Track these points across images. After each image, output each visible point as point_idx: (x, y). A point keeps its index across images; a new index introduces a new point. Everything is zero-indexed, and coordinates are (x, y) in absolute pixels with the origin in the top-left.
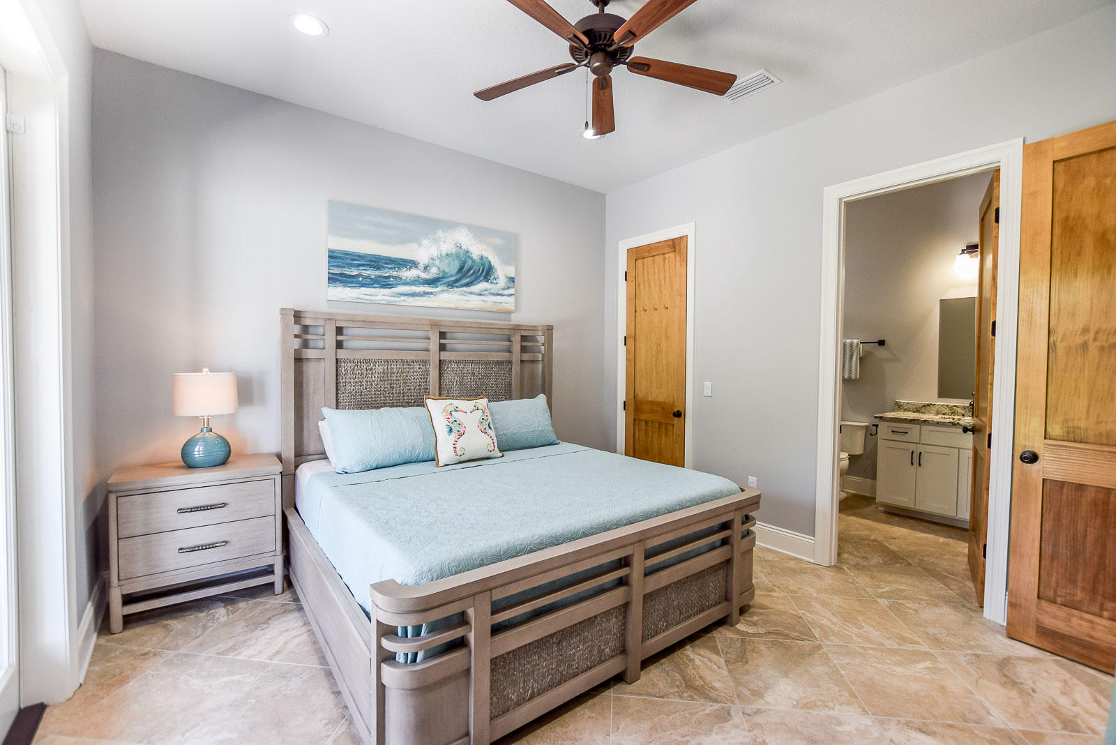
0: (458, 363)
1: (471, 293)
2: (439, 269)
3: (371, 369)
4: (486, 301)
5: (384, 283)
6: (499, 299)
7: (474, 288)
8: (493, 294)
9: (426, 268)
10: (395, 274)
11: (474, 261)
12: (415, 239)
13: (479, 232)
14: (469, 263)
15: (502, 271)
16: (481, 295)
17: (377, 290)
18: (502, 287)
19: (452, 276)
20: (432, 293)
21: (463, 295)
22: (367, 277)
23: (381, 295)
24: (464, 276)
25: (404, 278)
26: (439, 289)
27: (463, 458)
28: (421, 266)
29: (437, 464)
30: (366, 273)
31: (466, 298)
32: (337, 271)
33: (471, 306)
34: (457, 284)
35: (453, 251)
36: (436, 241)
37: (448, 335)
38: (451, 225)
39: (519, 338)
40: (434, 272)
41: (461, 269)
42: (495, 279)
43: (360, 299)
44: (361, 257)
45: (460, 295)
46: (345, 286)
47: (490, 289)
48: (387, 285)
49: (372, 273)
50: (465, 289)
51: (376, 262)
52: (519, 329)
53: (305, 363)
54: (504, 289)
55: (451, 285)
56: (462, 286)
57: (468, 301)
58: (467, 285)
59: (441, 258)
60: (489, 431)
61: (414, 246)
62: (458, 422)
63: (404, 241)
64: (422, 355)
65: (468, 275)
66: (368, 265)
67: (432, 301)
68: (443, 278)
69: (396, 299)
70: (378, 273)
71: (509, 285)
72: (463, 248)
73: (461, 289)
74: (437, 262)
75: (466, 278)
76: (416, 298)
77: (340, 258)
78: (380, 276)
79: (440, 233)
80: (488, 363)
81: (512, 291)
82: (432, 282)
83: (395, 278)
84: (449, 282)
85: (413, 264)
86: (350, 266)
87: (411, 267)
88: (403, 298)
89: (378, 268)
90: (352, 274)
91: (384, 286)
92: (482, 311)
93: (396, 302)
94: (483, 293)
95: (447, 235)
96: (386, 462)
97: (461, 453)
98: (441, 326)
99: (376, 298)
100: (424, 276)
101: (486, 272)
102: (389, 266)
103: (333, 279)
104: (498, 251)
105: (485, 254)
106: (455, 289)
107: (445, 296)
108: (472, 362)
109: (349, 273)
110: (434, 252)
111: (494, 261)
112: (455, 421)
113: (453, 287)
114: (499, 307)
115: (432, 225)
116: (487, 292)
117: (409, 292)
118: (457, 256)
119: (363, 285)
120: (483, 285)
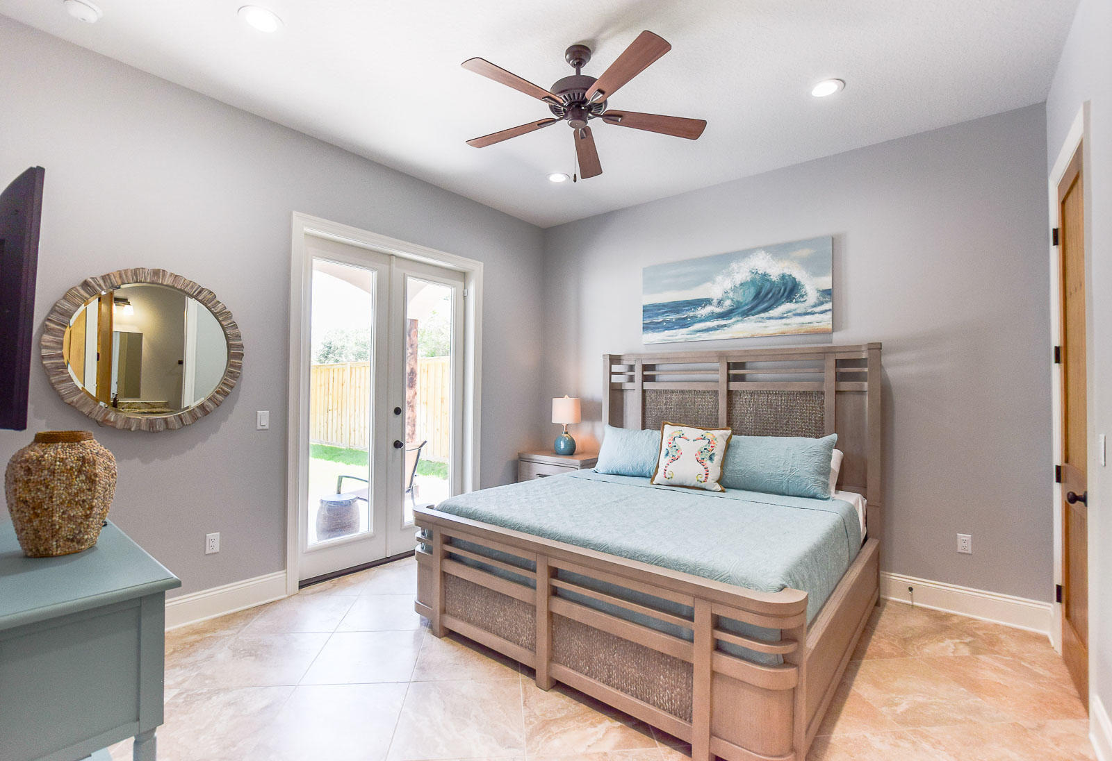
0: (752, 393)
1: (770, 318)
2: (732, 300)
3: (670, 398)
4: (789, 324)
5: (682, 324)
6: (808, 318)
7: (772, 313)
8: (800, 315)
9: (720, 303)
10: (691, 314)
11: (773, 283)
12: (708, 278)
13: (779, 250)
14: (768, 286)
15: (812, 286)
16: (782, 318)
17: (677, 331)
18: (812, 304)
19: (747, 304)
20: (725, 326)
21: (760, 322)
22: (669, 322)
23: (680, 334)
24: (762, 301)
25: (699, 316)
26: (734, 320)
27: (672, 481)
28: (715, 302)
29: (652, 481)
30: (668, 318)
31: (764, 324)
32: (648, 321)
33: (771, 332)
34: (753, 312)
35: (749, 279)
36: (729, 275)
37: (748, 365)
38: (745, 254)
39: (833, 363)
40: (728, 303)
41: (757, 296)
42: (802, 296)
43: (665, 340)
44: (664, 306)
45: (755, 322)
46: (654, 332)
47: (795, 310)
48: (686, 325)
49: (673, 317)
50: (762, 315)
51: (676, 307)
52: (832, 352)
53: (625, 393)
54: (815, 306)
55: (746, 314)
56: (759, 313)
57: (765, 327)
58: (765, 310)
59: (735, 289)
60: (708, 463)
61: (709, 284)
62: (677, 448)
63: (698, 284)
64: (711, 387)
65: (765, 300)
66: (670, 311)
67: (726, 333)
68: (737, 308)
69: (693, 336)
70: (678, 316)
71: (822, 299)
72: (760, 272)
73: (757, 316)
74: (731, 295)
75: (764, 303)
76: (710, 332)
77: (652, 310)
78: (679, 319)
79: (734, 265)
80: (789, 394)
81: (828, 306)
82: (725, 315)
83: (692, 317)
84: (744, 311)
85: (708, 302)
86: (657, 315)
87: (706, 305)
88: (698, 334)
89: (677, 312)
90: (659, 321)
91: (683, 326)
92: (783, 335)
93: (692, 338)
94: (785, 315)
95: (742, 264)
96: (622, 471)
97: (669, 476)
98: (730, 356)
99: (677, 337)
100: (718, 310)
101: (790, 290)
102: (687, 308)
103: (646, 328)
104: (806, 263)
105: (787, 272)
106: (751, 317)
107: (739, 326)
108: (769, 393)
109: (656, 321)
110: (728, 285)
111: (799, 275)
112: (675, 446)
113: (748, 316)
114: (808, 327)
115: (724, 260)
116: (790, 314)
117: (704, 328)
118: (753, 282)
119: (668, 329)
120: (787, 306)
